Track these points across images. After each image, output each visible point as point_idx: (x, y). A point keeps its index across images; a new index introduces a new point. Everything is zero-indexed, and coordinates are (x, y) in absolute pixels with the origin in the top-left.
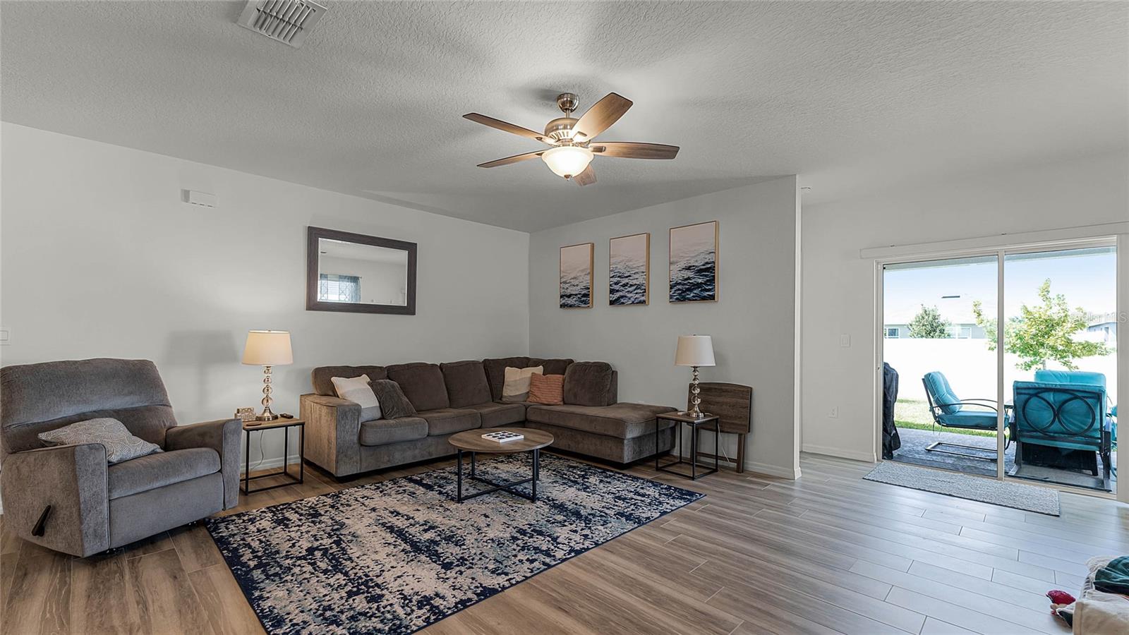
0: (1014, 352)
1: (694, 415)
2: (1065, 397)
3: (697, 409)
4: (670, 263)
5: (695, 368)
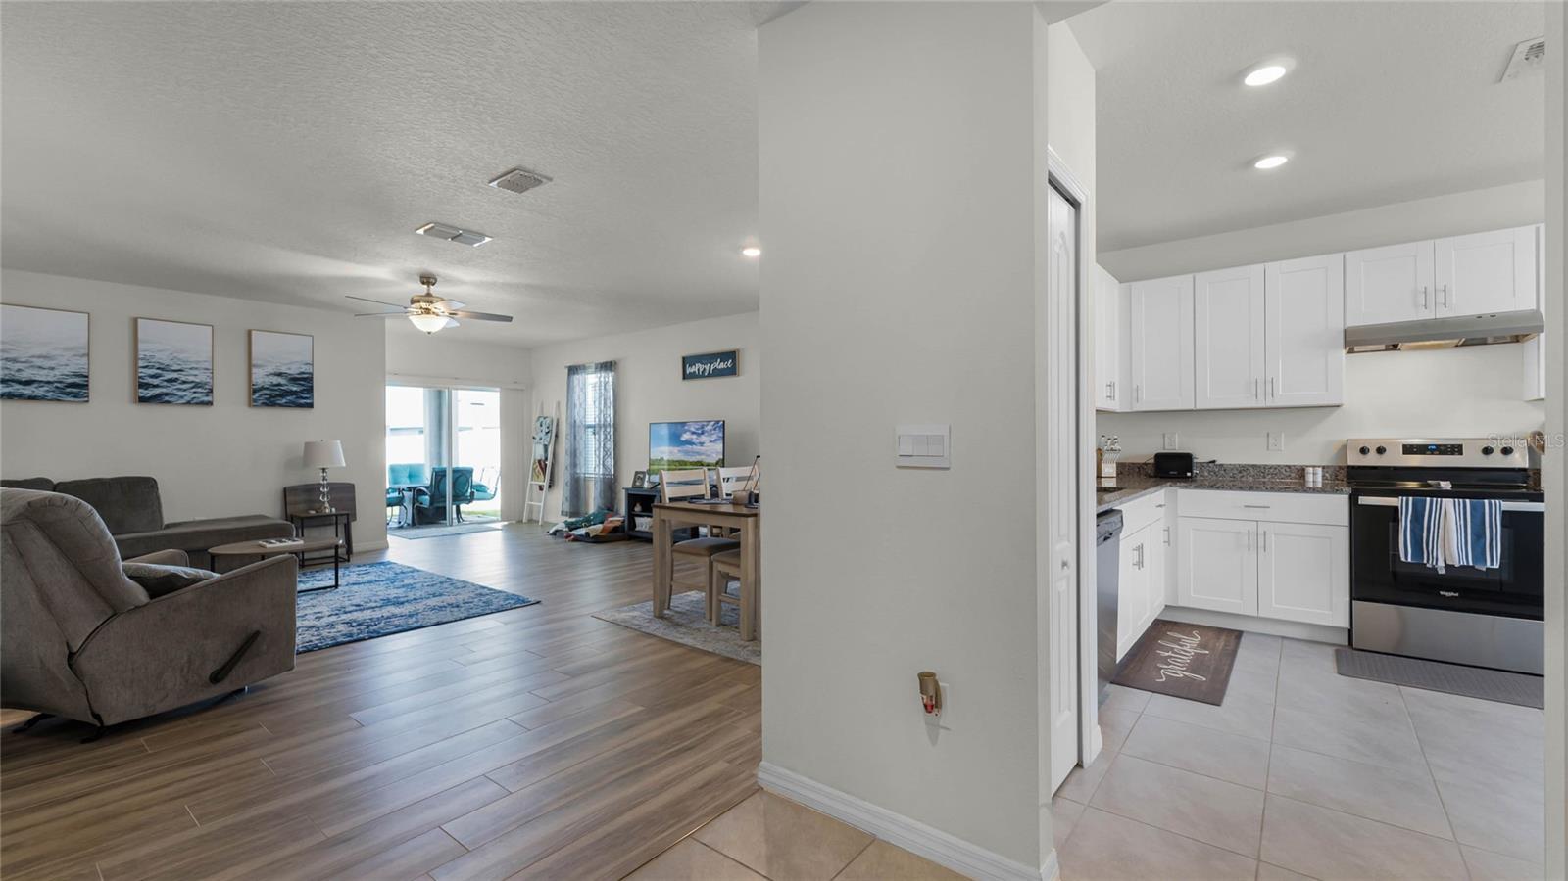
1: (328, 511)
3: (327, 505)
4: (251, 366)
5: (324, 470)
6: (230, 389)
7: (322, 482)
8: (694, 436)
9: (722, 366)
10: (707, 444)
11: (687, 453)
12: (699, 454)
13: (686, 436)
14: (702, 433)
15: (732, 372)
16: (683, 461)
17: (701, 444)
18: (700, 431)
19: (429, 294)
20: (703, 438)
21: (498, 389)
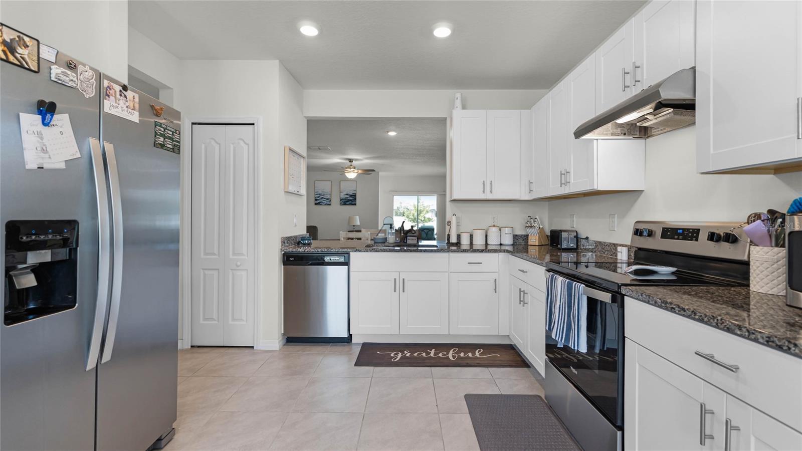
0: (411, 221)
2: (428, 231)
4: (340, 192)
5: (354, 226)
6: (336, 201)
7: (354, 230)
19: (351, 165)
21: (436, 195)
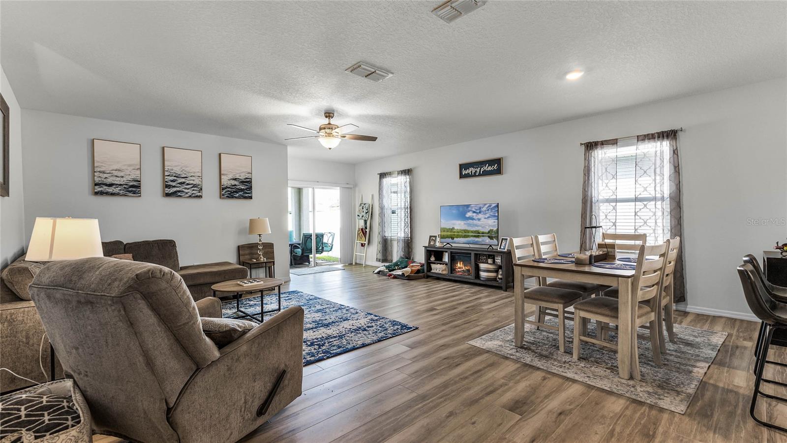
1: (262, 260)
3: (262, 256)
4: (221, 175)
5: (260, 235)
6: (211, 188)
7: (259, 243)
8: (475, 214)
9: (490, 168)
10: (483, 220)
11: (469, 225)
12: (477, 226)
13: (469, 214)
14: (480, 212)
15: (499, 171)
16: (467, 230)
17: (479, 220)
18: (478, 211)
19: (329, 124)
20: (480, 216)
21: (339, 188)
